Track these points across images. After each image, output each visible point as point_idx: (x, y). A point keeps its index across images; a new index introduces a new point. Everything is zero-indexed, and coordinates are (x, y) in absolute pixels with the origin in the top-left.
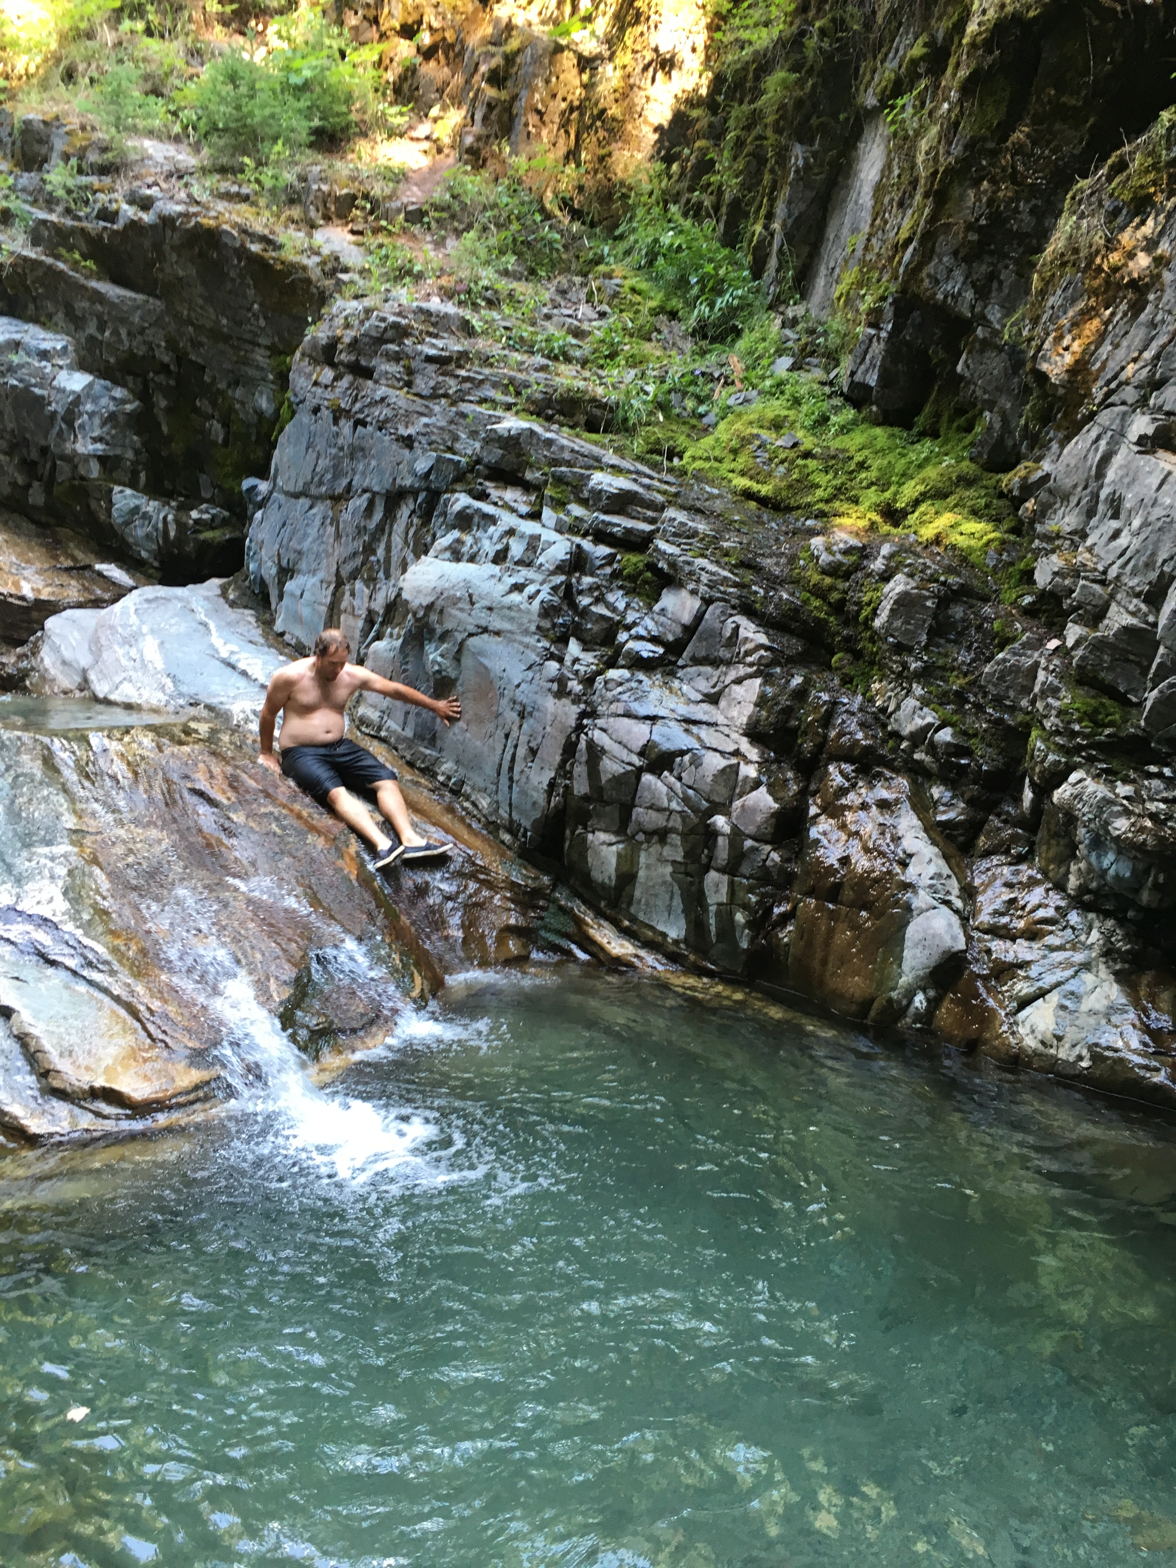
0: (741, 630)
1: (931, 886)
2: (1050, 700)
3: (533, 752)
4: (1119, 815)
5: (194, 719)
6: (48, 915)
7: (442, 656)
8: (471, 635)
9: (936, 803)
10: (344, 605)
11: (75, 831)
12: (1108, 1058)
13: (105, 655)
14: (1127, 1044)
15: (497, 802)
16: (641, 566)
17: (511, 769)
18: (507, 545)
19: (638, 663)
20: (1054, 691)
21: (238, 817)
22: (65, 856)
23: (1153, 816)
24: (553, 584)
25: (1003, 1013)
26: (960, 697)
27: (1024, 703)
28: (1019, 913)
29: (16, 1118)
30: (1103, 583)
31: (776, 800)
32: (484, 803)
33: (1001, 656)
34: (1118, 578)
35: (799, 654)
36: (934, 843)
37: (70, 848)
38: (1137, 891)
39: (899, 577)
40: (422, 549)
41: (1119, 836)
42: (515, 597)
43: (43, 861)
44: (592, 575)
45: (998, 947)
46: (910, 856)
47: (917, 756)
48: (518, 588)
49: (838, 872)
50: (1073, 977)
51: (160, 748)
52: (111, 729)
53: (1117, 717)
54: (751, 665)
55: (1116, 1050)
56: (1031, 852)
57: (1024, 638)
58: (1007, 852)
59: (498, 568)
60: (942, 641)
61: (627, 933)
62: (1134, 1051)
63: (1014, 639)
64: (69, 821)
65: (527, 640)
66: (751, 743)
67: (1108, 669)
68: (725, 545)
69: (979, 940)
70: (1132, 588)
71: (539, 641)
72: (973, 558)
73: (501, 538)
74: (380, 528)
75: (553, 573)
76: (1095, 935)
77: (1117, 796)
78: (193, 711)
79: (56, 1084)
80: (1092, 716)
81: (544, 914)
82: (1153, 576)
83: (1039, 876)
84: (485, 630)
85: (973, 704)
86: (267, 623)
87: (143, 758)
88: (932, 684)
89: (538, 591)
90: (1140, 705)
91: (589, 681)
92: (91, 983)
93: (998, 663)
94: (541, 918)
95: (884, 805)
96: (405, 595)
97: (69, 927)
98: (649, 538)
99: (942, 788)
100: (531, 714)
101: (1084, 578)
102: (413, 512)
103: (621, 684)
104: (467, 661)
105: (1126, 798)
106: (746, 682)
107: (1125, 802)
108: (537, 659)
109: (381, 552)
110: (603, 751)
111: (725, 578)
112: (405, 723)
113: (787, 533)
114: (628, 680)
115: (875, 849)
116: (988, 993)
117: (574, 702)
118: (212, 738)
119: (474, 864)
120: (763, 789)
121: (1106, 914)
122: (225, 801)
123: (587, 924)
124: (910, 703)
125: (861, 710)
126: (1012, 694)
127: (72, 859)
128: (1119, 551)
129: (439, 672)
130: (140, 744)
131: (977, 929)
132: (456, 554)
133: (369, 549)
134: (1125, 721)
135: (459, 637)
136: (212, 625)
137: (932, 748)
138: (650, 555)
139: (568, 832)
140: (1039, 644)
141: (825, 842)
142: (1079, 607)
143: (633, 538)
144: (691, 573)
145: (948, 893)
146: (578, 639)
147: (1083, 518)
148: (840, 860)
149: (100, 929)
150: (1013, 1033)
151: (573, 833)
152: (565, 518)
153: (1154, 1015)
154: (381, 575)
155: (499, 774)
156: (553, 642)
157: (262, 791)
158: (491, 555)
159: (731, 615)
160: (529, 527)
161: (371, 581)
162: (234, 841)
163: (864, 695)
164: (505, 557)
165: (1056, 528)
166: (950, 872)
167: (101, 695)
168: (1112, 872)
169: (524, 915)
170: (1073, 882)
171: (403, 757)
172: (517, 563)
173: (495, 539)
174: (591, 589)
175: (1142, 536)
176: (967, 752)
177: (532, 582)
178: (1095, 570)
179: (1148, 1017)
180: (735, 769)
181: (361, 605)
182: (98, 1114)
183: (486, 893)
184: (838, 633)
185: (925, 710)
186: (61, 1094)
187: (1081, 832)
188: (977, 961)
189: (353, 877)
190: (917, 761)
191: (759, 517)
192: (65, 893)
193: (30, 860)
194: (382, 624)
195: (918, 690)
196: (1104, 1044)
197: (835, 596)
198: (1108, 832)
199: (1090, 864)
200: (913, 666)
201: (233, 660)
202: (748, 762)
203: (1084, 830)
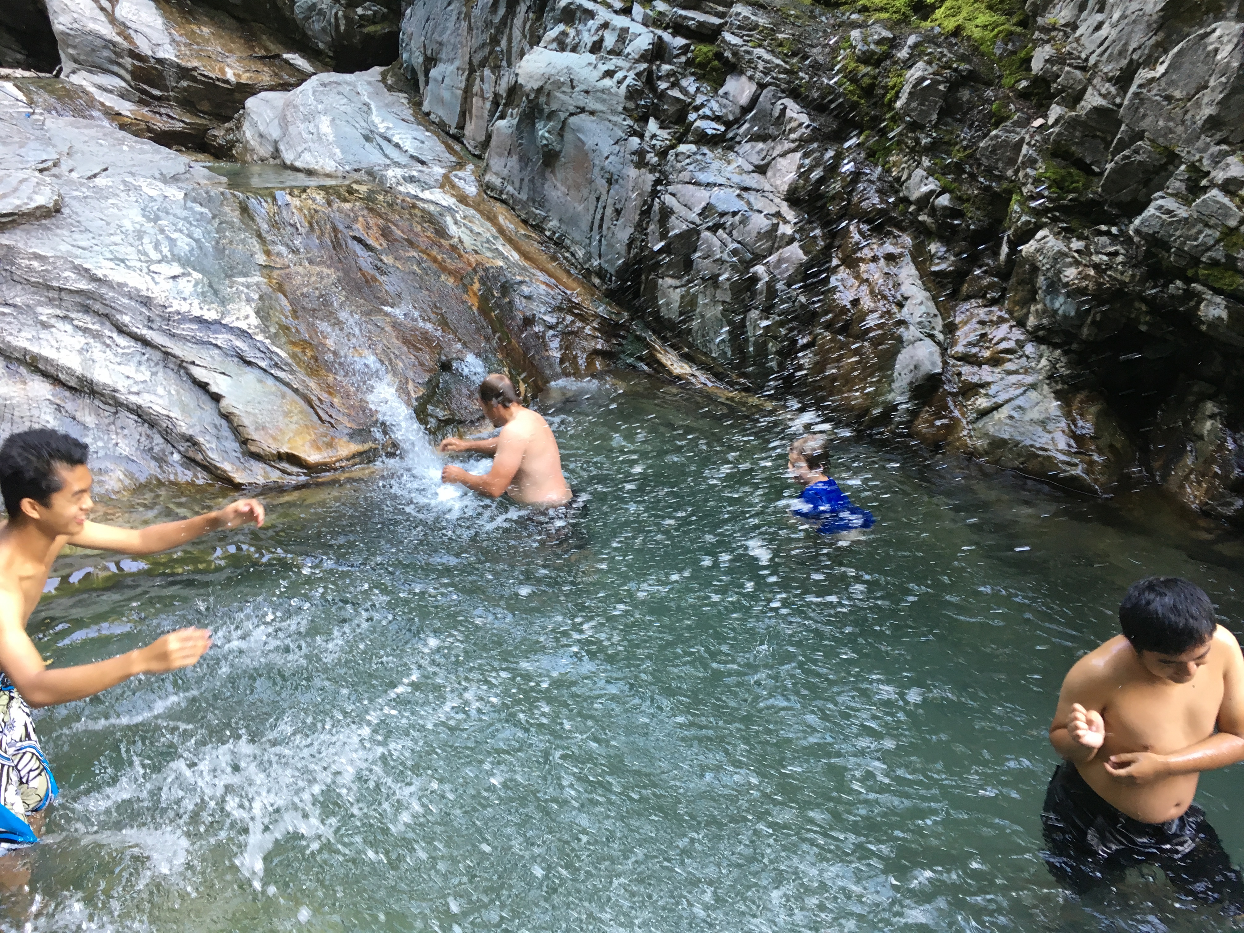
0: (788, 111)
1: (920, 323)
2: (1028, 170)
3: (618, 212)
4: (1070, 265)
5: (357, 182)
6: (245, 327)
7: (549, 132)
8: (572, 114)
9: (932, 256)
10: (476, 89)
11: (265, 267)
12: (1039, 456)
13: (291, 128)
14: (1056, 445)
15: (590, 253)
16: (710, 54)
17: (601, 226)
18: (603, 36)
19: (703, 139)
20: (1031, 162)
21: (388, 259)
22: (257, 284)
23: (1096, 267)
24: (637, 70)
25: (964, 421)
26: (958, 168)
27: (1010, 173)
28: (988, 344)
29: (225, 471)
30: (1084, 69)
31: (806, 253)
32: (580, 254)
33: (994, 133)
34: (1096, 65)
35: (833, 131)
36: (927, 289)
37: (261, 279)
38: (1080, 327)
39: (920, 65)
40: (535, 40)
41: (1068, 283)
42: (607, 82)
43: (241, 288)
44: (670, 64)
45: (966, 370)
46: (906, 299)
47: (920, 218)
48: (609, 74)
49: (848, 310)
50: (1022, 394)
51: (329, 203)
52: (292, 188)
53: (1080, 184)
54: (793, 141)
55: (1046, 450)
56: (1003, 297)
57: (1015, 118)
58: (984, 297)
59: (594, 57)
60: (949, 120)
61: (687, 358)
62: (1061, 451)
63: (1008, 118)
64: (261, 259)
65: (614, 118)
66: (789, 207)
67: (1077, 144)
68: (780, 36)
69: (953, 366)
70: (1106, 73)
71: (624, 120)
72: (983, 48)
73: (597, 30)
74: (504, 22)
75: (637, 61)
76: (1044, 362)
77: (1070, 249)
78: (356, 176)
79: (253, 449)
80: (1058, 184)
81: (624, 342)
82: (1124, 63)
83: (1006, 316)
84: (583, 110)
85: (968, 173)
86: (417, 104)
87: (316, 211)
88: (937, 157)
89: (626, 77)
90: (1101, 174)
91: (663, 154)
92: (277, 378)
93: (991, 139)
94: (620, 344)
95: (890, 258)
96: (520, 81)
97: (260, 337)
98: (718, 30)
99: (939, 244)
100: (617, 181)
101: (1070, 65)
102: (529, 8)
103: (689, 157)
104: (568, 136)
105: (1077, 251)
106: (789, 156)
107: (1076, 255)
108: (623, 135)
109: (504, 43)
110: (672, 212)
111: (778, 65)
112: (521, 188)
113: (834, 26)
114: (695, 154)
115: (879, 293)
116: (956, 406)
117: (651, 172)
118: (369, 199)
119: (570, 301)
120: (796, 244)
121: (1055, 346)
122: (378, 247)
123: (656, 350)
124: (920, 173)
125: (879, 179)
126: (1000, 165)
127: (263, 287)
128: (1099, 41)
129: (546, 145)
130: (314, 200)
131: (953, 357)
132: (561, 45)
133: (495, 41)
134: (1086, 187)
135: (563, 116)
136: (373, 106)
137: (933, 212)
138: (718, 46)
139: (643, 277)
140: (1025, 123)
141: (841, 288)
142: (1063, 91)
143: (704, 31)
144: (750, 61)
145: (933, 328)
146: (657, 118)
147: (1076, 12)
148: (851, 302)
149: (283, 340)
150: (971, 437)
151: (647, 278)
152: (651, 13)
153: (1080, 423)
154: (504, 63)
155: (591, 230)
156: (636, 121)
157: (406, 240)
158: (589, 45)
159: (780, 98)
160: (621, 21)
161: (496, 68)
162: (384, 278)
163: (883, 166)
164: (601, 47)
165: (1053, 21)
166: (936, 312)
167: (288, 163)
168: (1060, 312)
169: (607, 341)
170: (1032, 321)
171: (519, 216)
172: (610, 52)
173: (593, 31)
174: (669, 75)
175: (1119, 28)
176: (959, 214)
177: (621, 69)
178: (1079, 58)
179: (1075, 425)
180: (775, 227)
181: (489, 89)
182: (284, 471)
183: (579, 324)
184: (867, 114)
185: (931, 179)
186: (258, 457)
187: (1041, 279)
188: (950, 381)
189: (475, 309)
190: (920, 222)
191: (812, 12)
192: (257, 313)
193: (231, 287)
194: (505, 105)
195: (926, 162)
196: (1038, 445)
197: (866, 81)
198: (1060, 280)
199: (1045, 305)
200: (924, 141)
201: (387, 135)
202: (786, 222)
203: (1043, 278)
